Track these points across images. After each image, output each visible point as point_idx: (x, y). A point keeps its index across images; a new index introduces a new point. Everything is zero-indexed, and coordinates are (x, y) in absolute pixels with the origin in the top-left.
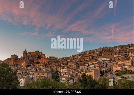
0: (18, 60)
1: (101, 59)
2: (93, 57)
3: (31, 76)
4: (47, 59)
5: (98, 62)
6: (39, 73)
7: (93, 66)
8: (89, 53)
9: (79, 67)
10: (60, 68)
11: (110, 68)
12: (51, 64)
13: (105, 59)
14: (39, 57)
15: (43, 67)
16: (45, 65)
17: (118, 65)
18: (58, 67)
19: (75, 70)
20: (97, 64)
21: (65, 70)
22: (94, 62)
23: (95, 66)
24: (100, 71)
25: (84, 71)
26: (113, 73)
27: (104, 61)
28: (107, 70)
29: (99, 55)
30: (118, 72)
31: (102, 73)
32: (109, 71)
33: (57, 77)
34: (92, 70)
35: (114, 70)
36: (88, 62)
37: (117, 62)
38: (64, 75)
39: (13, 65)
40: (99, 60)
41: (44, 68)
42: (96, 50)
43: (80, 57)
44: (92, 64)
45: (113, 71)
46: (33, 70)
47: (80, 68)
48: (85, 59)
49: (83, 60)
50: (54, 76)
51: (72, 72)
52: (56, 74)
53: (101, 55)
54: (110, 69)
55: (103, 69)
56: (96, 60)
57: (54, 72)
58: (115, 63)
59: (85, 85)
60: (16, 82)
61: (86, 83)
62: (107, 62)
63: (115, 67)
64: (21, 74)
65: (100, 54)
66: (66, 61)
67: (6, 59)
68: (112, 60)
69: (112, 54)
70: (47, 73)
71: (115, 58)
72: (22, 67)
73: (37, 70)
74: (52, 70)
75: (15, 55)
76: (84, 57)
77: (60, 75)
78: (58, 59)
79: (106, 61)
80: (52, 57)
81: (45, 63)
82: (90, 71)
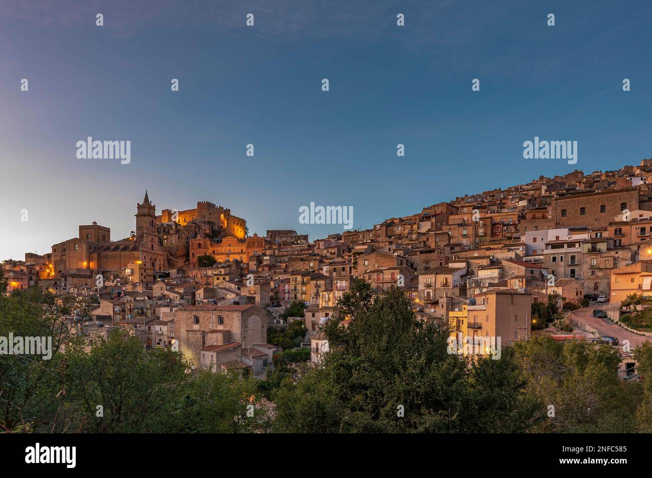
0: (108, 249)
1: (538, 234)
2: (494, 225)
3: (165, 329)
4: (255, 242)
5: (520, 251)
6: (202, 315)
7: (495, 273)
9: (415, 279)
10: (315, 290)
11: (596, 288)
12: (271, 268)
13: (563, 234)
14: (217, 235)
15: (231, 281)
16: (238, 273)
17: (638, 267)
18: (303, 284)
22: (500, 255)
23: (502, 276)
24: (530, 300)
26: (610, 314)
27: (555, 246)
28: (572, 297)
30: (639, 308)
31: (544, 315)
32: (588, 299)
33: (296, 334)
34: (488, 294)
35: (618, 297)
36: (469, 254)
37: (634, 248)
39: (85, 277)
40: (530, 242)
41: (233, 286)
42: (517, 188)
43: (426, 226)
44: (485, 262)
45: (607, 301)
46: (177, 301)
47: (421, 287)
48: (450, 237)
49: (442, 244)
50: (283, 330)
52: (291, 320)
54: (592, 292)
55: (550, 291)
56: (512, 242)
57: (282, 310)
58: (621, 254)
62: (577, 249)
63: (620, 278)
64: (119, 317)
65: (537, 212)
66: (349, 251)
67: (55, 248)
68: (607, 240)
69: (603, 208)
70: (243, 312)
71: (625, 229)
72: (125, 282)
73: (198, 298)
74: (276, 301)
75: (95, 226)
76: (445, 229)
77: (309, 327)
78: (311, 241)
79: (571, 244)
80: (279, 232)
82: (473, 303)
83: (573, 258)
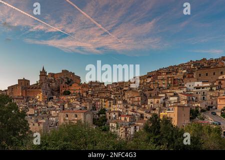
0: (29, 88)
1: (191, 84)
2: (174, 80)
3: (54, 119)
4: (85, 85)
5: (185, 90)
6: (69, 114)
7: (176, 98)
8: (167, 73)
9: (146, 100)
10: (109, 104)
11: (212, 104)
12: (92, 95)
13: (200, 84)
14: (69, 83)
15: (77, 101)
16: (81, 99)
18: (105, 102)
19: (139, 106)
20: (184, 94)
21: (119, 107)
22: (178, 91)
23: (178, 99)
24: (189, 109)
25: (157, 109)
26: (217, 113)
27: (197, 88)
28: (204, 107)
29: (187, 76)
31: (194, 114)
32: (209, 108)
33: (104, 121)
34: (174, 106)
35: (220, 107)
36: (166, 91)
38: (117, 116)
39: (21, 99)
40: (188, 87)
41: (78, 103)
42: (182, 65)
43: (149, 80)
44: (172, 94)
45: (216, 108)
46: (58, 109)
47: (149, 103)
48: (158, 84)
49: (156, 87)
50: (98, 119)
51: (133, 110)
52: (101, 115)
53: (193, 77)
54: (210, 105)
55: (196, 105)
56: (181, 86)
57: (97, 112)
58: (221, 91)
59: (157, 137)
60: (26, 131)
61: (158, 133)
62: (205, 89)
63: (221, 101)
64: (36, 115)
65: (190, 75)
66: (121, 89)
67: (9, 88)
68: (216, 86)
69: (214, 74)
70: (84, 113)
71: (222, 82)
72: (37, 101)
73: (65, 107)
74: (94, 108)
75: (24, 80)
76: (157, 81)
77: (108, 118)
78: (106, 85)
79: (203, 88)
80: (93, 82)
81: (79, 94)
82: (169, 110)
83: (204, 93)
